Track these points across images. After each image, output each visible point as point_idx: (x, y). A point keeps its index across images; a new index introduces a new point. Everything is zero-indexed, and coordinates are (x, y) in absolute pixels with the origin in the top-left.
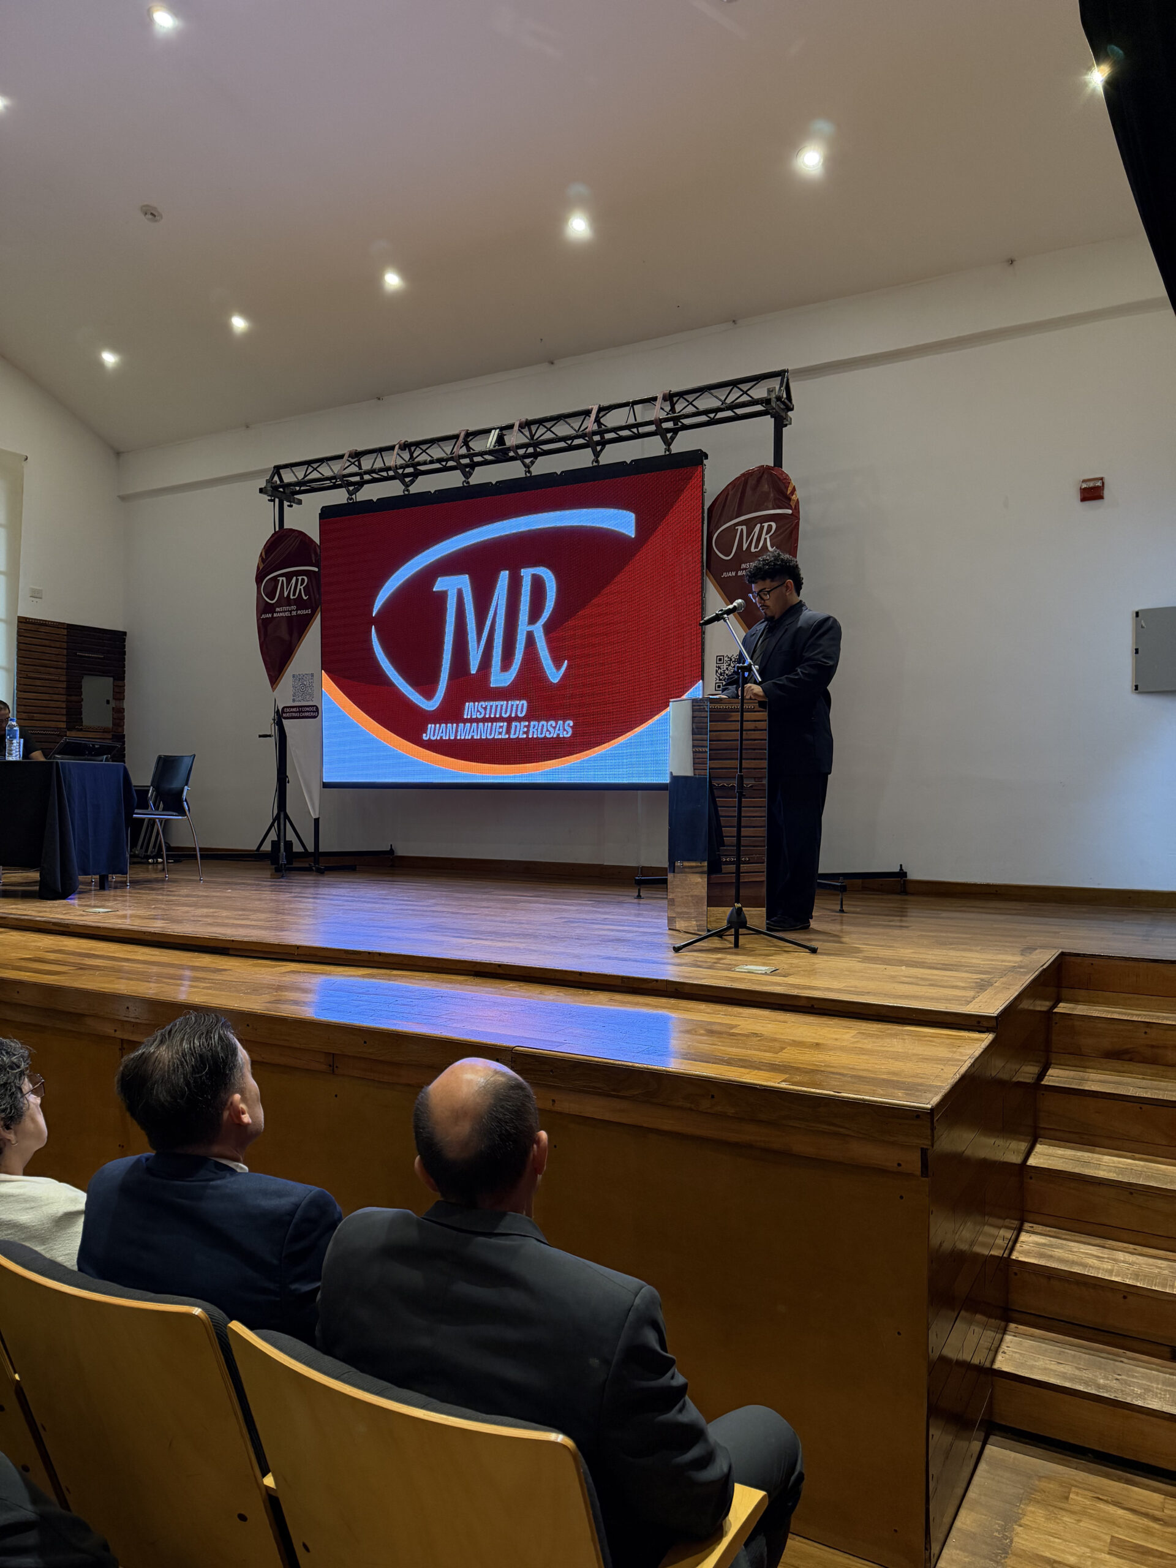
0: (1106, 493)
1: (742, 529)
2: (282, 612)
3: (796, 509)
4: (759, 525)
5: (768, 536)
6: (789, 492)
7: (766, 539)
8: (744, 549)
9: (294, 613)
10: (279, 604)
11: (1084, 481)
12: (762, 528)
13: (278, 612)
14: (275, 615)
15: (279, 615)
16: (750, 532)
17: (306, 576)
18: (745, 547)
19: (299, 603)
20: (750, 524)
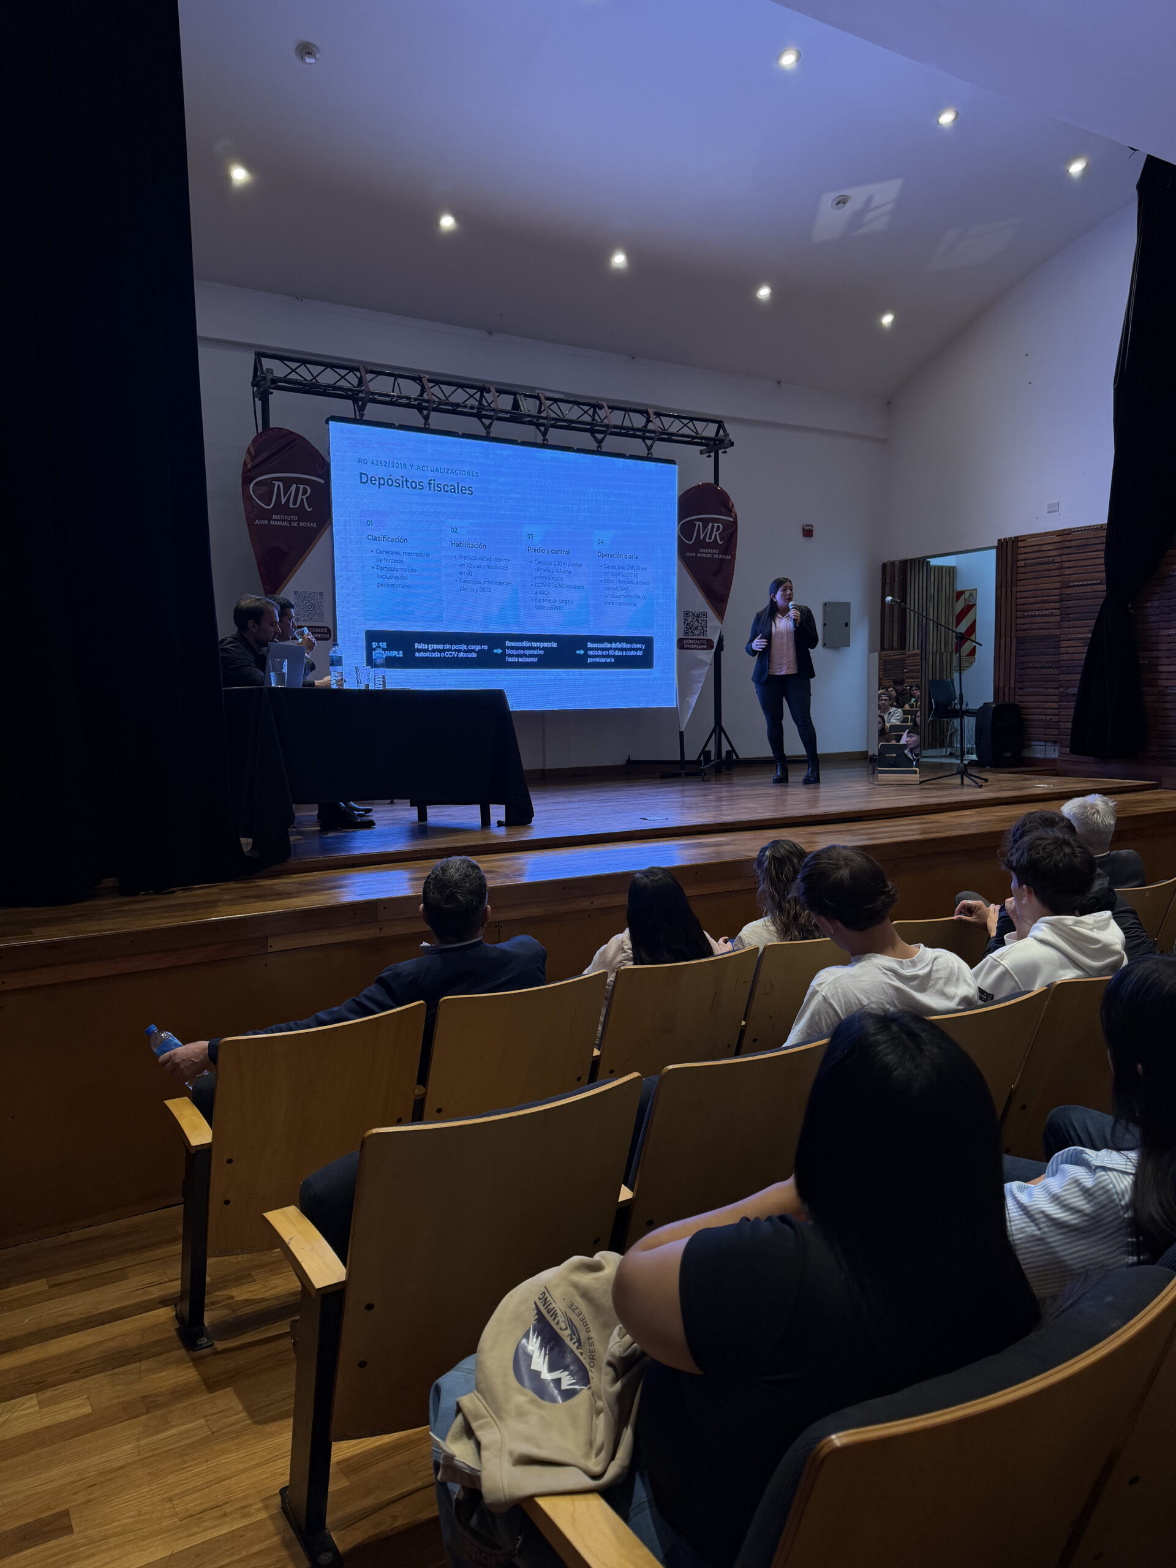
0: (814, 533)
1: (699, 524)
2: (280, 520)
3: (735, 518)
4: (711, 524)
5: (717, 533)
6: (730, 506)
7: (716, 535)
8: (701, 539)
9: (296, 524)
10: (275, 510)
11: (807, 525)
12: (713, 527)
13: (275, 520)
14: (272, 523)
15: (276, 523)
16: (705, 527)
17: (309, 486)
18: (702, 537)
19: (300, 512)
20: (705, 522)
